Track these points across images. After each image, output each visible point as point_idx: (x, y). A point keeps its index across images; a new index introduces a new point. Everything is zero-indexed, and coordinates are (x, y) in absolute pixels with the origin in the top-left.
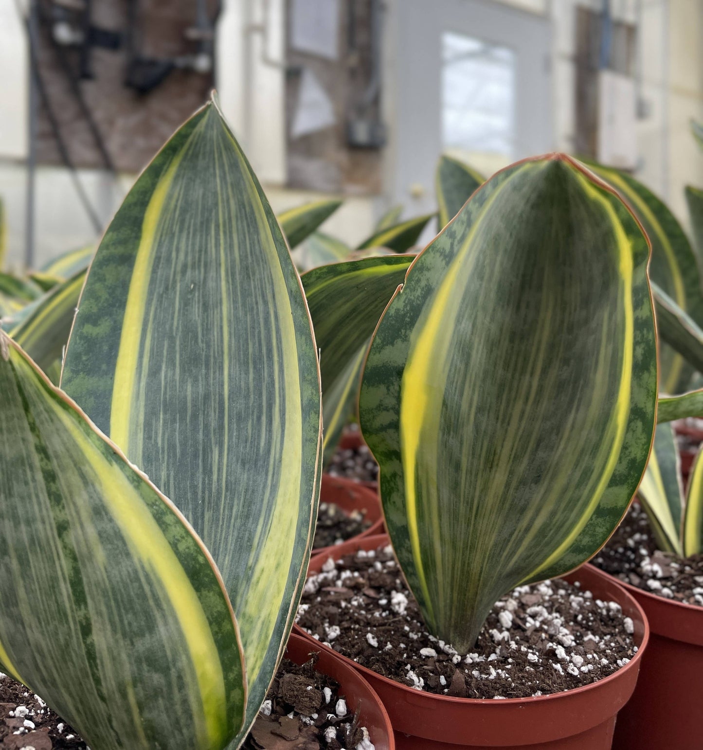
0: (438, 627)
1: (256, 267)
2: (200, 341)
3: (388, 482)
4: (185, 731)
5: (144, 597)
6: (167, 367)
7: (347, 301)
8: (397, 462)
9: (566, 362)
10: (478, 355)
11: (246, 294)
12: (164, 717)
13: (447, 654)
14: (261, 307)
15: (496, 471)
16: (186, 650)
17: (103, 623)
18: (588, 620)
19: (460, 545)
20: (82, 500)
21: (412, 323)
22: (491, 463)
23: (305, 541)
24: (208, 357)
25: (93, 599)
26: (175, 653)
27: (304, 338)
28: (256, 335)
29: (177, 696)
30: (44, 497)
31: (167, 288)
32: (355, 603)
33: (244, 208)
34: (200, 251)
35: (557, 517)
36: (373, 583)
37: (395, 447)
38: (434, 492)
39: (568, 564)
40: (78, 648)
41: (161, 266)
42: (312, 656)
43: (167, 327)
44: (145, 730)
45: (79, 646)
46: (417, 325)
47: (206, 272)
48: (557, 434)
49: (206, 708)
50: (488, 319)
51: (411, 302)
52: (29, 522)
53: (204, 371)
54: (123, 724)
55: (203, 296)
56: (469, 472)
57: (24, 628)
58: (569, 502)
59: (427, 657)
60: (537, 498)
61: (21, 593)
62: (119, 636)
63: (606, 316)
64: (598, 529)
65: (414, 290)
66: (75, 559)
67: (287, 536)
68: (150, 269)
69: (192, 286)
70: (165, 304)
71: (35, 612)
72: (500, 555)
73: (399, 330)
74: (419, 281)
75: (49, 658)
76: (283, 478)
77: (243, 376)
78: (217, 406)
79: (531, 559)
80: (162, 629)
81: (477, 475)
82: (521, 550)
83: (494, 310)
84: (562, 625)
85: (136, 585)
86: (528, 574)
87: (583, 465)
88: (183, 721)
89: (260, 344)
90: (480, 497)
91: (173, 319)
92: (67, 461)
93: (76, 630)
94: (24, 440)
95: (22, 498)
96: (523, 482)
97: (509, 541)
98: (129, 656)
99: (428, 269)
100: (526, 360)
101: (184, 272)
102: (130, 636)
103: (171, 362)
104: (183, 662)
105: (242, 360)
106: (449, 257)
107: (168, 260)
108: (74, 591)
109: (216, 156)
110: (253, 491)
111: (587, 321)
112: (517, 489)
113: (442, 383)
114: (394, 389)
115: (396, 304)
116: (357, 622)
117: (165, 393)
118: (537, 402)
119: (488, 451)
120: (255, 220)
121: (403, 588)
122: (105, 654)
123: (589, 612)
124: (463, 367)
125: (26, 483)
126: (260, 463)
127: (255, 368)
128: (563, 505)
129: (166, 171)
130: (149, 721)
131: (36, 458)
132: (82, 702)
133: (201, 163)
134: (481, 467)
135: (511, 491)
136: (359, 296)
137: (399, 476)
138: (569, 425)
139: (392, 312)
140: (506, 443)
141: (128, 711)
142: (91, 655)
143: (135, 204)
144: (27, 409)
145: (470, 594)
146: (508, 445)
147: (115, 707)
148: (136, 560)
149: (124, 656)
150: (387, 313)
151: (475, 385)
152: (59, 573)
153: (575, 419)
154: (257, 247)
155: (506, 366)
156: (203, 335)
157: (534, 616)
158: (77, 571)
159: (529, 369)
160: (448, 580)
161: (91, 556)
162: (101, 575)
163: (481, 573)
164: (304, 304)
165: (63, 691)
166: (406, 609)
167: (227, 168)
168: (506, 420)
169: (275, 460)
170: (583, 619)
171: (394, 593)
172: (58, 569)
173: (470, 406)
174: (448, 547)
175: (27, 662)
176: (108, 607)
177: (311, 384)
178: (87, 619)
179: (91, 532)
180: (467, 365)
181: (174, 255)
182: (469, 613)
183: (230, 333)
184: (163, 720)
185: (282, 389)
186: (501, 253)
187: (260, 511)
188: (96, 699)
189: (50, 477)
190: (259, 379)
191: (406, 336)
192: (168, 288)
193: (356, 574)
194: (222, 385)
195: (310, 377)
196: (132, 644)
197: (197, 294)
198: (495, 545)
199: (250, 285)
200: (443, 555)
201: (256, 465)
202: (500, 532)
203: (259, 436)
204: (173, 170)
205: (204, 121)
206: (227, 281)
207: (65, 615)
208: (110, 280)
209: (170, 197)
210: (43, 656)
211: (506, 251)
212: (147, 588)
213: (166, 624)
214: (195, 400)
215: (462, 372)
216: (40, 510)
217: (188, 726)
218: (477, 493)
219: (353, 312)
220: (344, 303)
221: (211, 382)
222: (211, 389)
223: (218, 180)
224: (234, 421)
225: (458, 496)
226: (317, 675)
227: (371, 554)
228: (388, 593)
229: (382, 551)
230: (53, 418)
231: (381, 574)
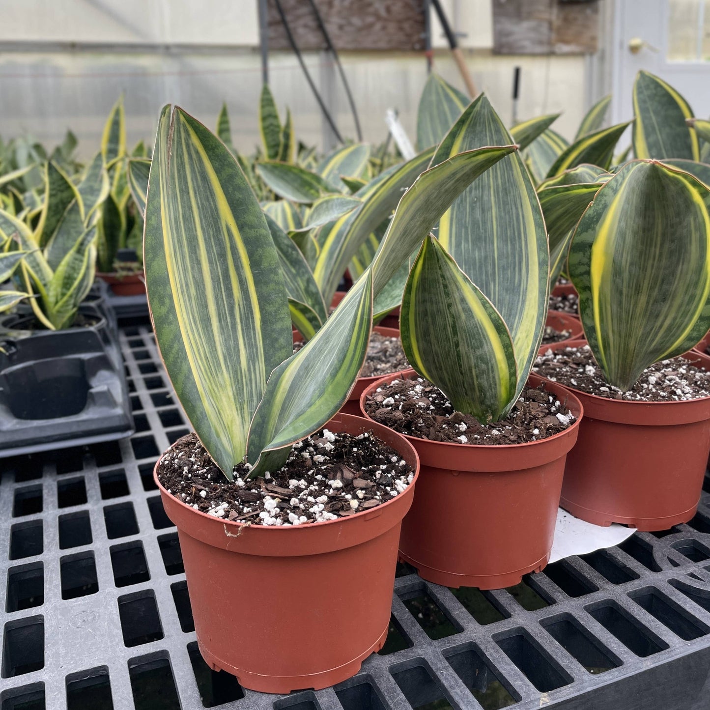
0: (611, 381)
1: (511, 189)
2: (481, 228)
3: (584, 303)
4: (493, 390)
5: (480, 335)
6: (465, 242)
8: (588, 292)
9: (672, 241)
10: (629, 238)
11: (505, 204)
12: (486, 382)
13: (615, 391)
14: (514, 211)
15: (641, 295)
16: (495, 358)
17: (464, 343)
18: (704, 384)
19: (623, 335)
20: (457, 295)
21: (597, 221)
22: (638, 291)
23: (541, 322)
24: (485, 237)
25: (460, 333)
26: (490, 358)
27: (540, 229)
28: (512, 225)
29: (491, 375)
30: (443, 294)
32: (564, 370)
35: (677, 320)
36: (575, 361)
37: (587, 284)
38: (609, 307)
42: (543, 383)
43: (463, 221)
44: (478, 387)
45: (454, 352)
46: (599, 222)
47: (482, 191)
49: (502, 382)
50: (632, 222)
51: (596, 211)
52: (436, 304)
53: (484, 244)
54: (470, 385)
55: (482, 204)
56: (627, 295)
57: (431, 345)
58: (684, 312)
59: (604, 392)
60: (665, 309)
61: (432, 331)
62: (470, 348)
63: (692, 219)
64: (701, 328)
65: (598, 205)
66: (454, 318)
67: (532, 322)
69: (475, 199)
70: (462, 209)
71: (437, 338)
72: (645, 341)
73: (590, 224)
74: (601, 201)
75: (440, 357)
76: (528, 298)
77: (505, 247)
78: (491, 262)
79: (664, 344)
80: (486, 347)
81: (631, 297)
82: (658, 339)
83: (635, 218)
84: (686, 385)
85: (476, 329)
86: (663, 353)
87: (690, 293)
88: (492, 386)
89: (514, 230)
90: (633, 310)
91: (466, 217)
92: (451, 281)
93: (453, 346)
95: (435, 294)
96: (656, 301)
97: (650, 333)
98: (474, 356)
99: (605, 196)
100: (651, 240)
102: (474, 348)
103: (467, 240)
104: (494, 361)
105: (504, 238)
106: (615, 191)
108: (453, 330)
109: (487, 124)
110: (512, 304)
111: (680, 222)
112: (653, 304)
113: (612, 250)
114: (587, 254)
115: (589, 212)
117: (465, 255)
118: (660, 260)
119: (637, 284)
120: (510, 162)
121: (593, 364)
122: (464, 355)
123: (705, 380)
126: (516, 290)
127: (511, 243)
128: (680, 314)
129: (459, 134)
130: (479, 383)
131: (441, 280)
132: (452, 376)
133: (478, 128)
134: (633, 293)
135: (650, 306)
136: (569, 205)
137: (590, 299)
138: (679, 272)
139: (587, 215)
141: (472, 379)
142: (459, 355)
143: (443, 154)
144: (438, 261)
145: (628, 361)
146: (646, 282)
147: (467, 377)
148: (476, 320)
149: (472, 356)
150: (584, 216)
151: (628, 252)
152: (448, 323)
153: (682, 268)
154: (512, 178)
156: (482, 226)
157: (670, 380)
158: (454, 322)
159: (654, 245)
160: (617, 353)
161: (460, 317)
162: (463, 324)
163: (635, 349)
164: (540, 213)
165: (444, 371)
166: (594, 373)
167: (493, 132)
168: (644, 270)
169: (523, 288)
170: (700, 384)
171: (587, 365)
172: (447, 321)
173: (626, 263)
174: (617, 337)
176: (466, 337)
177: (544, 252)
178: (458, 341)
179: (460, 308)
180: (624, 242)
182: (628, 371)
183: (497, 224)
184: (485, 383)
185: (527, 254)
186: (635, 195)
187: (516, 313)
188: (458, 374)
189: (446, 287)
190: (513, 248)
191: (594, 228)
192: (463, 200)
193: (565, 357)
194: (494, 252)
195: (543, 249)
196: (475, 351)
197: (478, 204)
198: (643, 335)
199: (507, 199)
200: (614, 340)
202: (645, 327)
203: (515, 278)
204: (462, 134)
206: (495, 196)
207: (449, 339)
209: (462, 147)
210: (438, 357)
212: (480, 331)
213: (487, 345)
214: (480, 259)
215: (622, 244)
216: (441, 299)
217: (494, 388)
218: (632, 307)
219: (566, 213)
220: (561, 208)
221: (488, 250)
222: (488, 253)
223: (488, 139)
224: (501, 270)
225: (621, 308)
226: (545, 391)
227: (574, 350)
228: (584, 366)
229: (582, 348)
230: (447, 265)
231: (580, 358)
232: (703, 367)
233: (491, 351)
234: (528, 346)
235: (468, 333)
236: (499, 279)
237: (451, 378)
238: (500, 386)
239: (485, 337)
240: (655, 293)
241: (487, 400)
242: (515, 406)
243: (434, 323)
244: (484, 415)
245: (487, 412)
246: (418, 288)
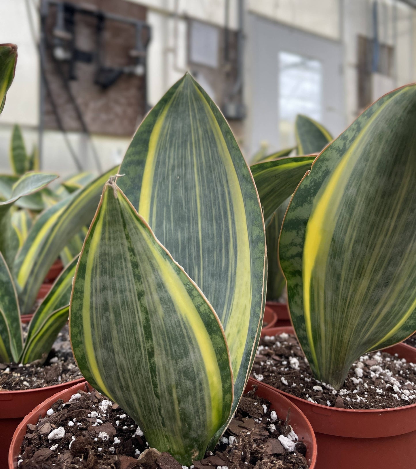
0: (321, 375)
1: (216, 166)
2: (184, 208)
3: (292, 290)
4: (201, 417)
5: (183, 337)
6: (166, 222)
7: (269, 185)
8: (299, 277)
9: (412, 210)
10: (359, 209)
11: (210, 181)
12: (191, 407)
13: (329, 390)
14: (219, 188)
15: (363, 279)
16: (204, 369)
17: (161, 350)
18: (406, 373)
19: (337, 325)
21: (315, 193)
22: (360, 275)
24: (189, 217)
25: (156, 336)
26: (198, 371)
27: (253, 201)
28: (217, 204)
29: (199, 395)
30: (131, 277)
31: (164, 179)
32: (269, 363)
33: (207, 133)
34: (182, 158)
35: (396, 308)
36: (277, 352)
37: (299, 268)
38: (322, 294)
39: (400, 337)
40: (145, 366)
41: (160, 166)
42: (254, 387)
43: (165, 200)
44: (180, 415)
45: (146, 363)
46: (318, 194)
47: (185, 170)
48: (401, 256)
49: (213, 404)
50: (369, 185)
51: (314, 181)
52: (122, 292)
53: (187, 225)
54: (168, 412)
55: (185, 184)
56: (346, 280)
57: (114, 355)
58: (404, 298)
59: (317, 391)
60: (385, 296)
61: (115, 333)
62: (170, 358)
65: (317, 173)
66: (147, 313)
68: (154, 168)
69: (178, 178)
70: (163, 187)
71: (122, 344)
72: (360, 331)
73: (306, 197)
74: (321, 167)
75: (127, 371)
77: (210, 227)
78: (195, 244)
79: (378, 334)
80: (192, 355)
81: (350, 282)
82: (373, 328)
83: (374, 179)
84: (391, 376)
85: (179, 329)
88: (200, 410)
89: (219, 209)
90: (351, 296)
91: (168, 196)
92: (144, 257)
93: (145, 355)
94: (122, 244)
95: (119, 278)
96: (378, 286)
97: (366, 323)
98: (175, 370)
99: (327, 160)
100: (389, 209)
101: (173, 170)
102: (176, 358)
103: (168, 219)
104: (202, 376)
105: (209, 218)
106: (342, 152)
107: (164, 163)
108: (145, 331)
109: (190, 104)
110: (219, 292)
112: (374, 290)
113: (332, 228)
114: (301, 233)
115: (305, 182)
117: (166, 237)
118: (392, 236)
119: (360, 266)
120: (215, 139)
122: (161, 368)
123: (406, 369)
124: (348, 216)
125: (122, 269)
126: (222, 276)
127: (217, 222)
128: (400, 301)
129: (161, 113)
130: (183, 409)
131: (128, 255)
132: (143, 399)
133: (181, 109)
134: (354, 277)
135: (371, 291)
136: (276, 182)
137: (300, 286)
138: (408, 251)
139: (302, 187)
140: (370, 262)
141: (172, 403)
142: (153, 369)
143: (145, 132)
144: (125, 227)
145: (342, 355)
146: (372, 263)
147: (164, 401)
148: (179, 315)
149: (172, 370)
150: (299, 187)
151: (355, 226)
152: (138, 321)
153: (412, 247)
154: (216, 155)
155: (377, 213)
156: (186, 205)
157: (375, 371)
158: (147, 320)
159: (390, 215)
160: (329, 346)
161: (156, 312)
162: (161, 322)
163: (349, 342)
164: (252, 182)
165: (133, 393)
166: (299, 366)
167: (196, 110)
168: (372, 247)
169: (231, 273)
170: (403, 373)
171: (291, 358)
172: (137, 318)
173: (350, 240)
174: (329, 327)
175: (113, 377)
176: (164, 341)
177: (258, 226)
178: (152, 348)
179: (156, 297)
180: (351, 215)
181: (167, 160)
182: (341, 366)
183: (201, 204)
184: (190, 409)
185: (235, 234)
186: (383, 143)
187: (224, 302)
188: (153, 397)
189: (135, 265)
190: (219, 228)
191: (310, 201)
192: (165, 179)
193: (267, 348)
194: (198, 232)
195: (257, 223)
196: (176, 363)
197: (181, 182)
198: (358, 325)
199: (212, 176)
200: (326, 331)
201: (220, 277)
202: (361, 317)
203: (221, 261)
204: (165, 113)
205: (182, 85)
206: (198, 175)
207: (140, 346)
208: (132, 174)
209: (163, 128)
210: (124, 372)
211: (387, 141)
212: (184, 331)
213: (194, 352)
214: (183, 241)
215: (347, 218)
216: (129, 285)
217: (203, 414)
218: (350, 293)
219: (272, 191)
220: (267, 186)
221: (192, 231)
222: (192, 234)
223: (191, 118)
224: (206, 252)
225: (337, 295)
226: (258, 397)
227: (272, 338)
228: (287, 358)
229: (279, 337)
230: (138, 232)
231: (281, 348)
232: (397, 353)
233: (199, 361)
234: (241, 345)
235: (167, 333)
236: (204, 262)
237: (142, 402)
238: (211, 409)
239: (191, 339)
240: (379, 276)
241: (192, 432)
242: (228, 429)
243: (118, 322)
244: (187, 452)
245: (192, 447)
246: (94, 269)
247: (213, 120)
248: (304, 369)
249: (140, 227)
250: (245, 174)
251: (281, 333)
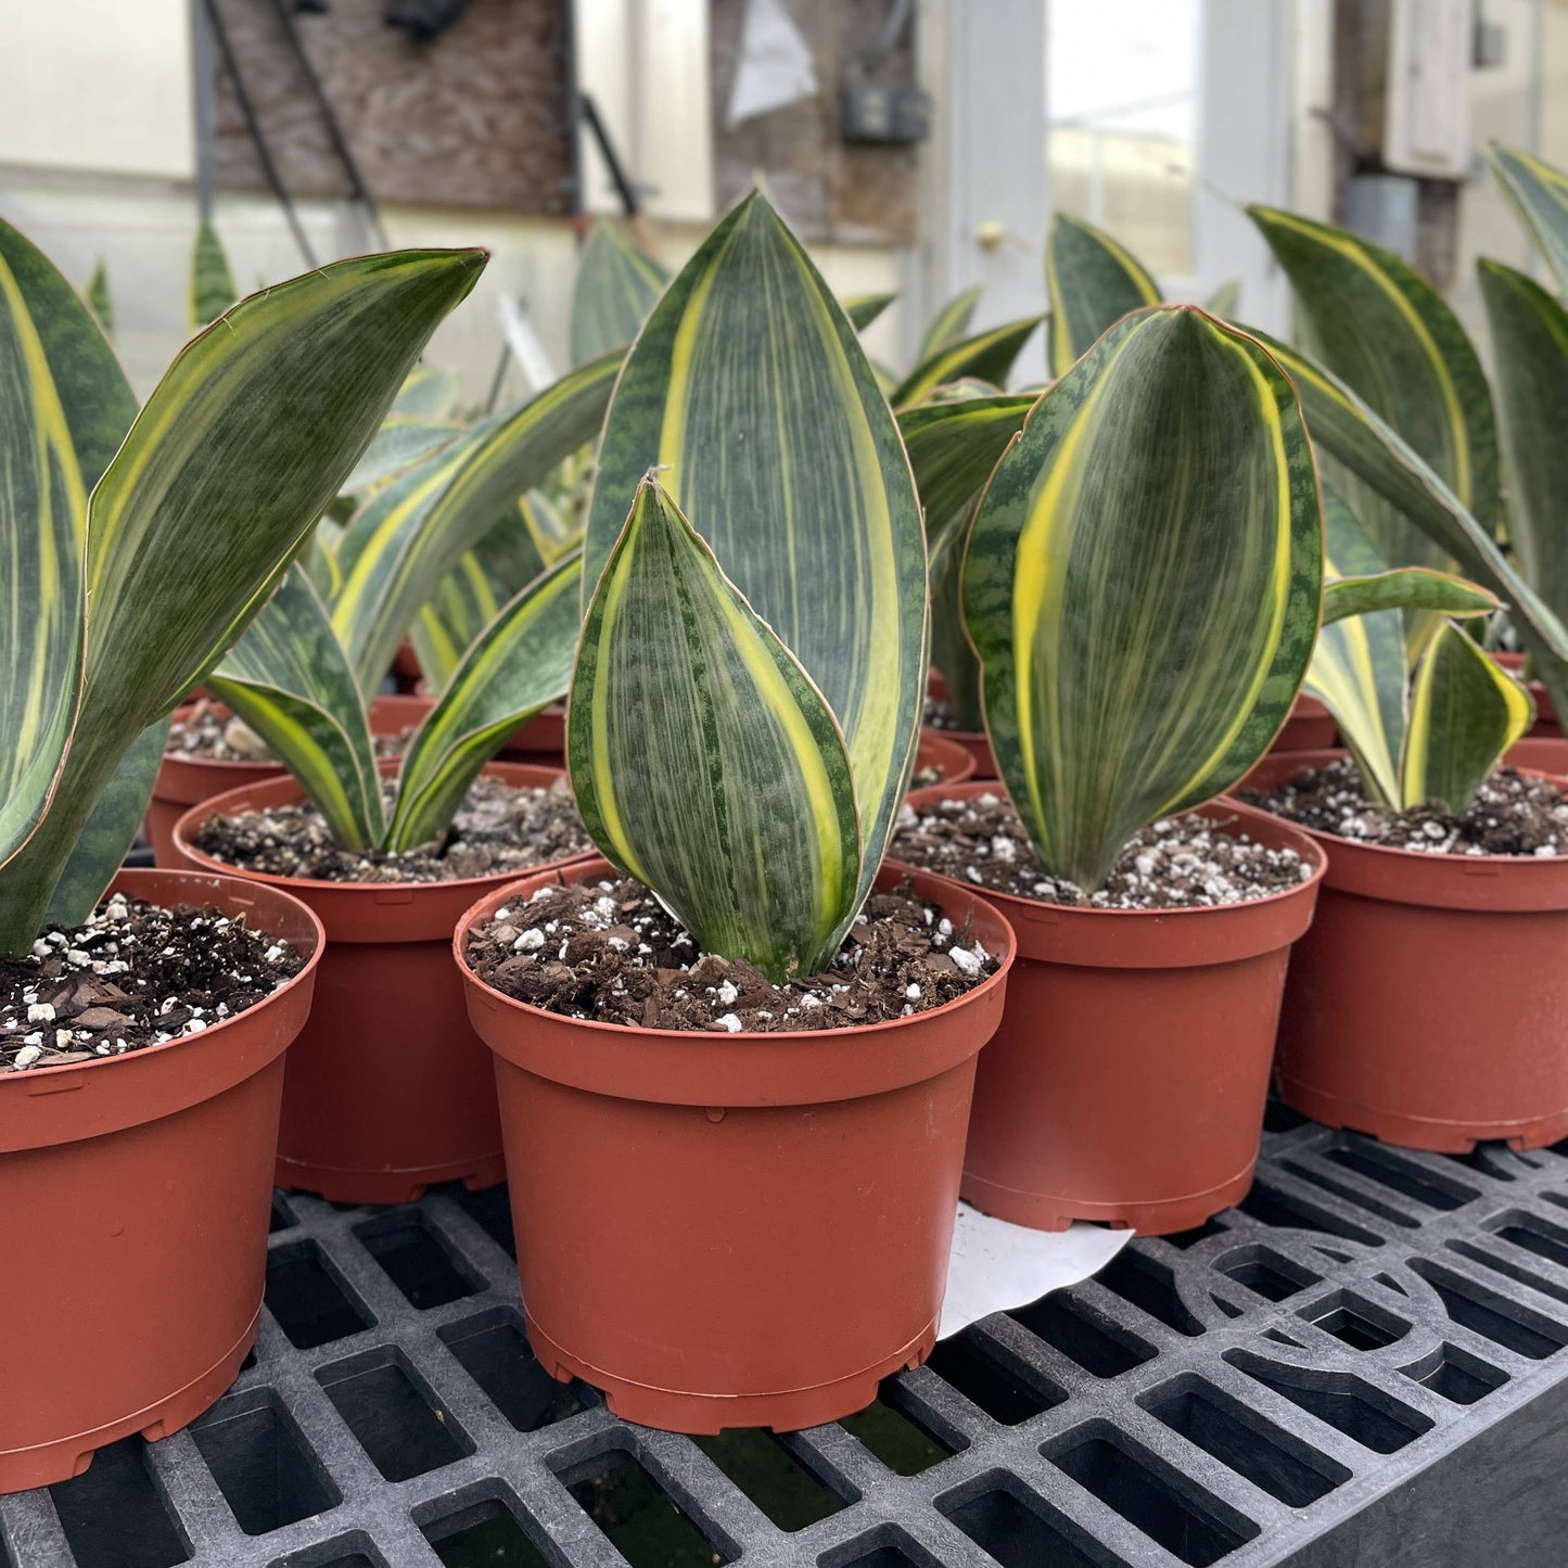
0: (1058, 868)
1: (825, 411)
2: (755, 506)
3: (995, 682)
4: (803, 891)
5: (773, 745)
6: (717, 538)
7: (943, 454)
8: (1006, 654)
9: (1209, 516)
10: (1111, 511)
11: (812, 446)
12: (786, 872)
14: (834, 462)
15: (1130, 654)
16: (809, 803)
17: (734, 768)
18: (1253, 871)
19: (1086, 753)
20: (718, 645)
21: (1031, 478)
22: (1124, 644)
23: (911, 720)
24: (767, 525)
25: (725, 743)
26: (799, 805)
27: (903, 496)
28: (829, 496)
29: (799, 850)
30: (683, 640)
31: (708, 439)
32: (945, 850)
33: (807, 333)
34: (748, 390)
35: (1207, 715)
36: (968, 830)
37: (1005, 635)
39: (1223, 780)
40: (706, 795)
41: (699, 410)
42: (907, 878)
43: (713, 488)
44: (767, 883)
45: (708, 791)
46: (1037, 481)
47: (757, 417)
48: (1203, 606)
49: (824, 869)
50: (1121, 469)
51: (1030, 453)
52: (665, 666)
53: (763, 543)
54: (746, 878)
55: (757, 449)
56: (1098, 657)
57: (649, 779)
58: (1221, 696)
59: (1044, 894)
60: (1181, 688)
61: (652, 740)
62: (749, 780)
63: (1253, 463)
64: (1258, 732)
65: (1034, 438)
66: (709, 702)
67: (885, 724)
68: (686, 415)
69: (741, 436)
70: (708, 459)
71: (664, 759)
72: (1135, 767)
73: (1015, 486)
74: (1041, 427)
75: (671, 808)
76: (872, 666)
77: (813, 548)
78: (782, 584)
79: (1174, 776)
80: (787, 778)
81: (1107, 660)
82: (1162, 762)
83: (1128, 459)
84: (1218, 874)
85: (765, 731)
86: (1172, 795)
87: (1237, 648)
88: (802, 880)
89: (834, 509)
90: (1111, 691)
91: (719, 477)
92: (705, 605)
93: (706, 775)
94: (667, 583)
95: (661, 642)
96: (1163, 668)
97: (1146, 748)
98: (758, 802)
99: (1053, 414)
100: (1163, 514)
101: (729, 418)
102: (760, 782)
103: (722, 531)
104: (805, 815)
105: (810, 527)
106: (1078, 400)
107: (708, 403)
108: (707, 735)
109: (765, 262)
110: (835, 683)
111: (1229, 470)
112: (1156, 677)
113: (1066, 549)
114: (1007, 559)
115: (1012, 456)
116: (954, 862)
118: (1178, 565)
119: (1122, 628)
120: (823, 351)
121: (1008, 835)
122: (735, 800)
123: (1256, 862)
125: (667, 626)
126: (841, 651)
127: (828, 537)
128: (1213, 700)
129: (700, 283)
130: (772, 874)
131: (678, 602)
132: (700, 858)
133: (745, 272)
134: (1113, 649)
135: (1149, 679)
136: (959, 448)
137: (1008, 673)
138: (1216, 596)
139: (1007, 465)
140: (1142, 618)
141: (753, 862)
142: (720, 802)
143: (662, 329)
144: (672, 554)
145: (1098, 818)
146: (1144, 620)
147: (739, 859)
148: (764, 706)
149: (753, 802)
150: (1001, 466)
151: (1106, 547)
152: (693, 716)
153: (1224, 587)
154: (826, 385)
155: (1142, 522)
156: (759, 499)
157: (1182, 865)
158: (710, 715)
159: (1167, 527)
160: (1071, 800)
161: (725, 700)
162: (733, 718)
163: (1111, 789)
164: (902, 456)
165: (681, 849)
166: (1014, 855)
167: (780, 280)
168: (1142, 590)
169: (860, 645)
171: (996, 840)
172: (692, 712)
173: (1100, 574)
174: (1071, 760)
175: (644, 820)
176: (740, 752)
177: (914, 548)
178: (719, 764)
179: (725, 676)
180: (1097, 525)
181: (715, 395)
182: (1096, 842)
183: (794, 496)
184: (785, 875)
185: (867, 562)
186: (1135, 397)
188: (718, 853)
189: (690, 620)
190: (834, 551)
191: (1023, 494)
192: (710, 439)
193: (944, 822)
194: (786, 560)
196: (761, 789)
197: (747, 446)
198: (1130, 753)
199: (817, 434)
200: (1064, 769)
201: (836, 651)
202: (1135, 736)
203: (838, 622)
204: (707, 282)
205: (746, 215)
206: (786, 429)
207: (696, 760)
208: (636, 429)
209: (705, 319)
210: (665, 808)
211: (1140, 395)
212: (774, 734)
213: (791, 773)
215: (1092, 531)
216: (679, 654)
217: (807, 886)
218: (1108, 684)
219: (951, 467)
220: (940, 456)
221: (773, 555)
222: (774, 564)
223: (768, 296)
224: (805, 602)
225: (1083, 689)
226: (914, 896)
227: (960, 805)
228: (988, 841)
229: (975, 801)
230: (693, 563)
231: (977, 821)
232: (1245, 832)
233: (800, 789)
234: (878, 782)
235: (746, 740)
236: (801, 625)
237: (697, 865)
238: (820, 879)
239: (787, 750)
240: (1162, 649)
241: (787, 919)
242: (849, 935)
243: (658, 718)
244: (778, 958)
245: (787, 949)
246: (617, 626)
247: (818, 306)
248: (1023, 859)
249: (697, 553)
250: (889, 438)
251: (981, 796)
